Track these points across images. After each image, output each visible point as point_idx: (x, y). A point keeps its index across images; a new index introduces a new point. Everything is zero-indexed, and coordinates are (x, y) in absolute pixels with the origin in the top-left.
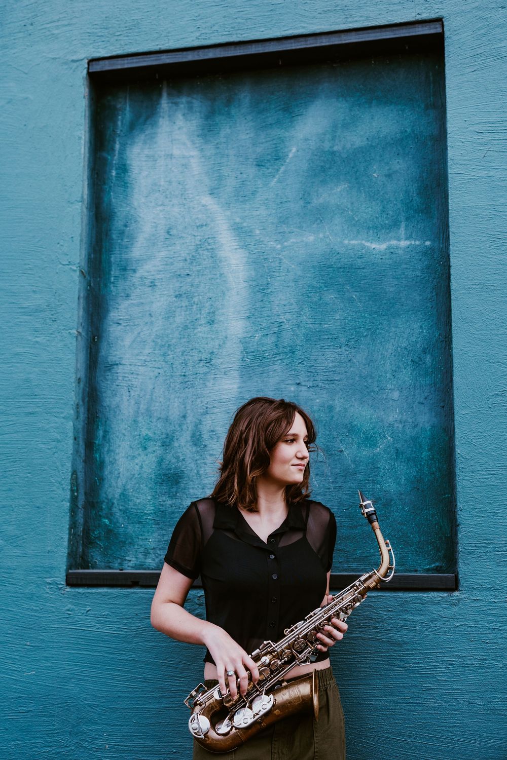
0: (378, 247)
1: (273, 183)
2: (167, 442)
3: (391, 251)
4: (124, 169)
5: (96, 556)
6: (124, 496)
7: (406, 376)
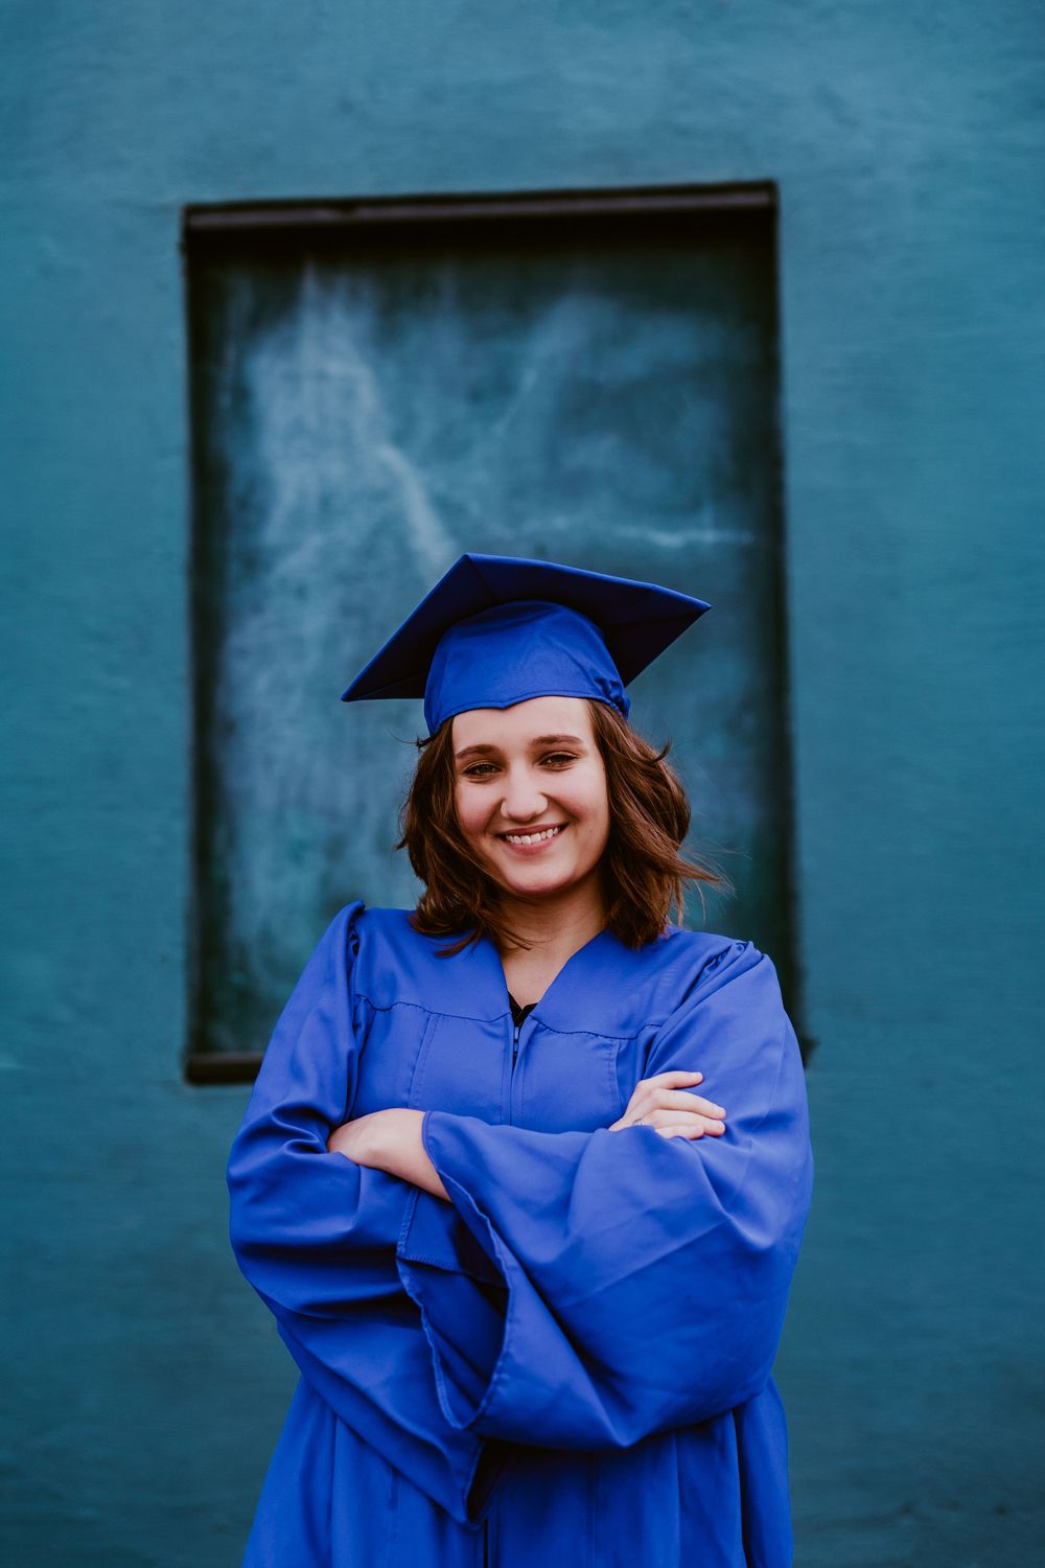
0: (668, 540)
1: (499, 429)
2: (335, 849)
3: (691, 549)
4: (243, 394)
5: (223, 1033)
6: (266, 937)
7: (716, 745)
